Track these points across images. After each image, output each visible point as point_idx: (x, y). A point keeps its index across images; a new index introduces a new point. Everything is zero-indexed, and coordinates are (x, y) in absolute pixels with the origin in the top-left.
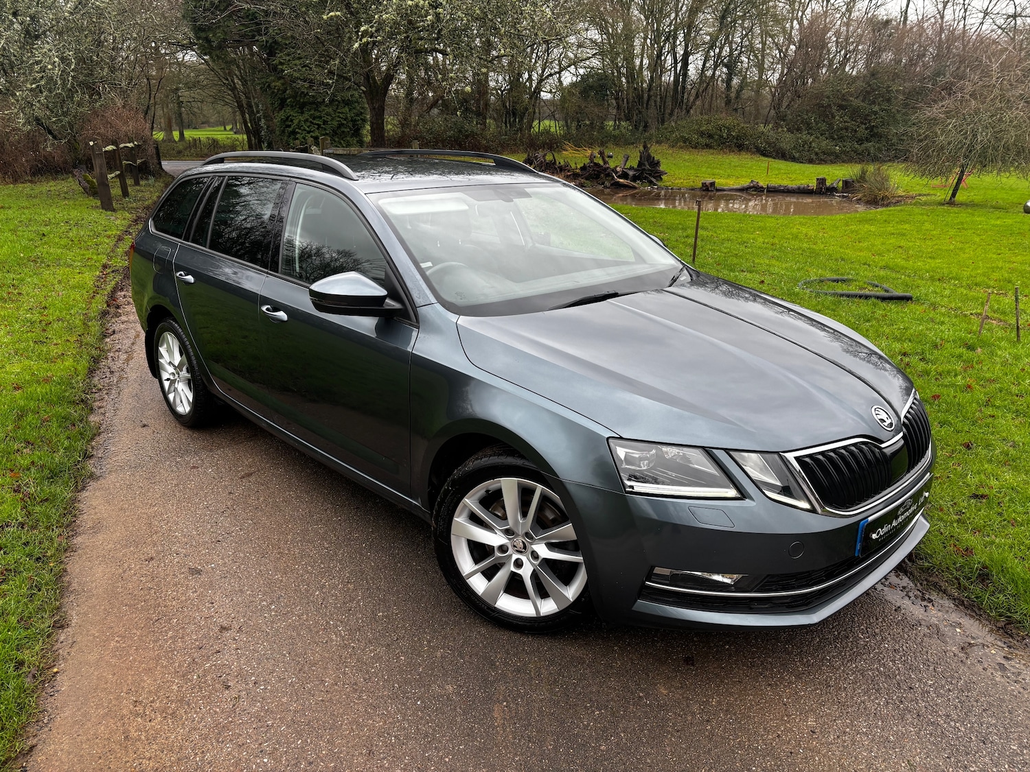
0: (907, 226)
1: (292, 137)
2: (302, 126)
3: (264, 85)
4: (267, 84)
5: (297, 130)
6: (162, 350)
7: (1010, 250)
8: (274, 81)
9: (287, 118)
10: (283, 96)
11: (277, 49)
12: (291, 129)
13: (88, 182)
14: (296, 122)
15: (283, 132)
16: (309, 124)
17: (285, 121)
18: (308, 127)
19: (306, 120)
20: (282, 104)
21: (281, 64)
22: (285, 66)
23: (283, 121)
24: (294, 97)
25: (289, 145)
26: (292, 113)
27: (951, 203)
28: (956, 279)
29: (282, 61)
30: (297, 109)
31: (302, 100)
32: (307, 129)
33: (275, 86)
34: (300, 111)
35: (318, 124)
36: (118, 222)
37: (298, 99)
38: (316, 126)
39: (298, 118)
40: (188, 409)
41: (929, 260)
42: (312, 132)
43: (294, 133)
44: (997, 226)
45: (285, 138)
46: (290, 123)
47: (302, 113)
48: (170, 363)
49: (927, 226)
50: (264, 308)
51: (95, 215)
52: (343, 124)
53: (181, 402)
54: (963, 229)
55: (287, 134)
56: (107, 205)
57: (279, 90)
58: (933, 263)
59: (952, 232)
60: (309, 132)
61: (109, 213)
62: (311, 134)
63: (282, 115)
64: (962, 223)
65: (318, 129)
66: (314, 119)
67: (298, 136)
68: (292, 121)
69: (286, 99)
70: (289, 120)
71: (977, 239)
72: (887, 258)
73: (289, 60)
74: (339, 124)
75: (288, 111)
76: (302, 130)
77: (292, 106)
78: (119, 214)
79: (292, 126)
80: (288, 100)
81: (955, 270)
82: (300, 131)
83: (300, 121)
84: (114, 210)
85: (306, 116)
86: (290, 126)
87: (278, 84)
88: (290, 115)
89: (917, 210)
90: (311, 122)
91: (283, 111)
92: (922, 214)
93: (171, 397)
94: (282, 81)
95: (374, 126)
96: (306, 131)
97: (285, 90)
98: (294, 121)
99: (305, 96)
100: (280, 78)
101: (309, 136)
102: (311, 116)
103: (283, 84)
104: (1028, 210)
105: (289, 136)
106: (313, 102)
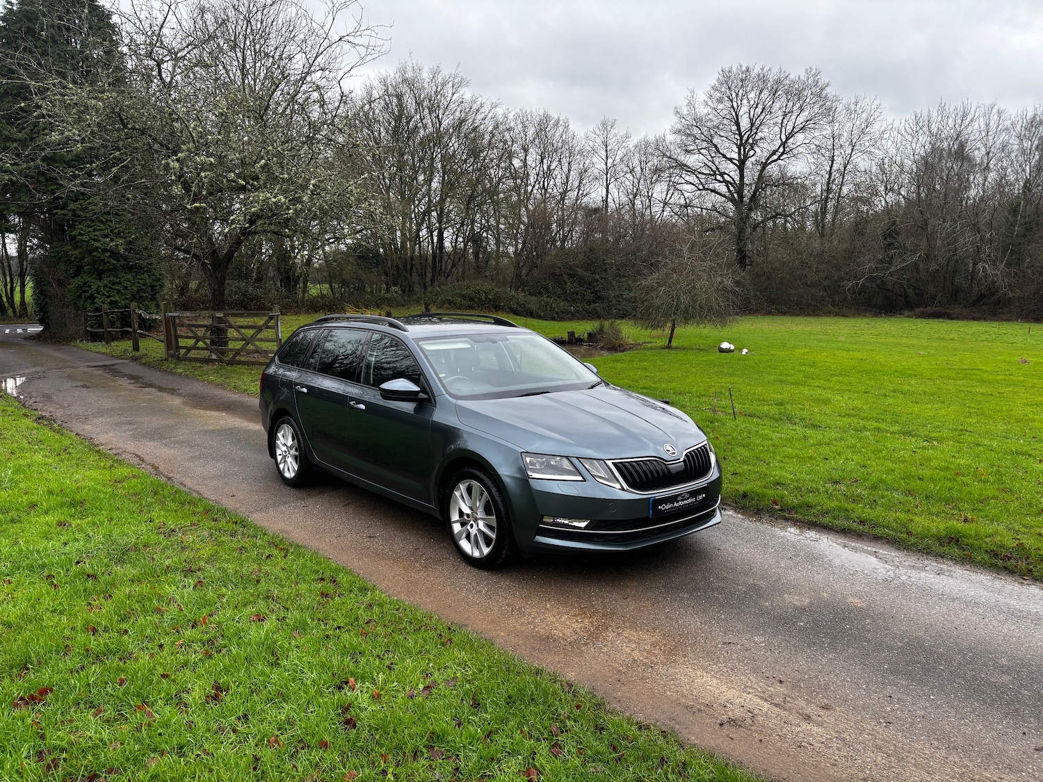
0: (645, 363)
2: (101, 291)
3: (59, 254)
4: (62, 253)
5: (95, 295)
6: (280, 435)
7: (716, 375)
8: (71, 250)
9: (84, 284)
10: (80, 264)
11: (76, 221)
12: (88, 294)
14: (94, 288)
15: (80, 297)
16: (108, 289)
17: (81, 287)
18: (108, 292)
19: (105, 286)
20: (78, 273)
21: (80, 234)
22: (84, 237)
23: (80, 287)
24: (93, 264)
25: (85, 309)
27: (669, 347)
28: (690, 393)
29: (82, 232)
30: (95, 276)
31: (101, 268)
32: (107, 294)
33: (72, 255)
34: (98, 278)
35: (117, 290)
37: (96, 266)
38: (116, 292)
39: (95, 284)
40: (293, 475)
42: (112, 296)
43: (92, 297)
44: (704, 361)
45: (81, 303)
46: (87, 289)
47: (100, 279)
48: (285, 445)
49: (659, 363)
50: (352, 403)
52: (141, 289)
53: (288, 469)
54: (683, 364)
59: (677, 366)
60: (108, 297)
63: (78, 281)
64: (681, 360)
65: (117, 293)
67: (96, 300)
68: (89, 287)
69: (82, 267)
70: (87, 285)
71: (694, 370)
73: (90, 232)
75: (86, 277)
76: (101, 295)
77: (90, 273)
79: (90, 291)
80: (86, 268)
82: (99, 296)
83: (98, 287)
85: (105, 282)
86: (87, 291)
87: (76, 252)
88: (88, 281)
89: (648, 353)
90: (110, 288)
91: (79, 277)
92: (653, 355)
93: (281, 466)
94: (80, 250)
95: (217, 293)
96: (105, 295)
97: (83, 258)
98: (92, 287)
99: (105, 263)
100: (76, 247)
101: (109, 300)
102: (110, 282)
103: (80, 253)
104: (722, 351)
105: (85, 301)
106: (113, 269)
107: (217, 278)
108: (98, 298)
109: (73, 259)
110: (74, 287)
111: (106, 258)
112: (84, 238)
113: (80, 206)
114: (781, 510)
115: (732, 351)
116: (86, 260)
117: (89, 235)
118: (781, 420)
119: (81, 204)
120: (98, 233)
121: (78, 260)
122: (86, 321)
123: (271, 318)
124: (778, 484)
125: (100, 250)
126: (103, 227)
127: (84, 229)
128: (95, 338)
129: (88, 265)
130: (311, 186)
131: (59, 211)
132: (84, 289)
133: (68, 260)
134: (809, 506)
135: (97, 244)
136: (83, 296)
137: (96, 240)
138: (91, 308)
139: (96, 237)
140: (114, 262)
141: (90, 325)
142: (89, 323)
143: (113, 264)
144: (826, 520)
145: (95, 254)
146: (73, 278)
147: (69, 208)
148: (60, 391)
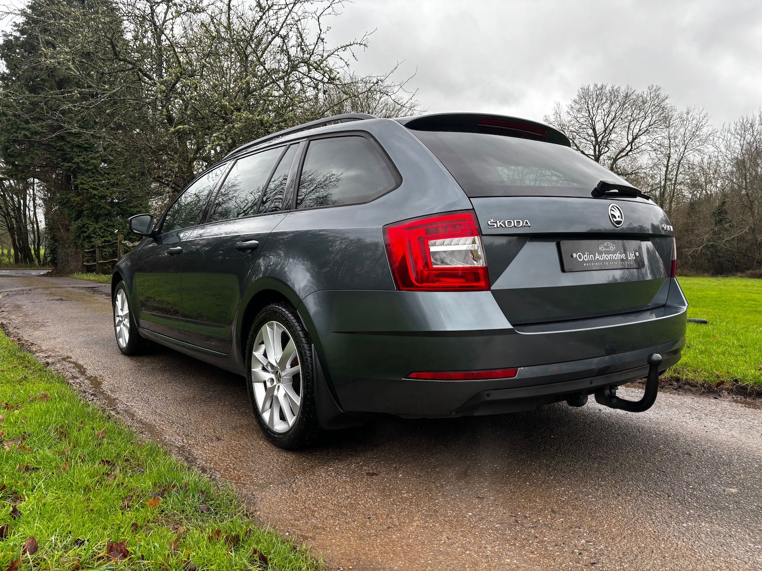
1: (87, 240)
2: (97, 232)
3: (63, 200)
4: (67, 199)
5: (92, 235)
8: (73, 197)
9: (84, 226)
10: (80, 209)
11: (79, 172)
12: (86, 234)
14: (91, 229)
15: (79, 237)
16: (103, 231)
17: (81, 228)
18: (102, 233)
19: (101, 228)
20: (79, 215)
21: (82, 184)
23: (79, 228)
24: (91, 209)
25: (83, 247)
26: (88, 222)
29: (83, 181)
30: (93, 219)
31: (97, 212)
32: (102, 234)
33: (75, 201)
34: (95, 221)
35: (110, 231)
37: (94, 211)
39: (93, 226)
42: (106, 237)
43: (89, 237)
45: (80, 242)
46: (86, 230)
47: (97, 222)
55: (82, 238)
60: (102, 237)
62: (105, 238)
63: (79, 223)
65: (110, 234)
66: (107, 227)
67: (93, 240)
68: (88, 228)
69: (82, 211)
70: (85, 227)
73: (90, 182)
74: (128, 232)
75: (85, 221)
76: (97, 235)
77: (88, 217)
79: (88, 232)
80: (85, 212)
83: (95, 228)
85: (101, 224)
86: (85, 232)
87: (78, 199)
88: (87, 223)
90: (105, 229)
91: (80, 220)
94: (81, 197)
96: (100, 235)
97: (82, 205)
98: (90, 228)
99: (101, 209)
100: (79, 195)
101: (103, 240)
102: (105, 224)
103: (81, 200)
105: (84, 240)
106: (106, 215)
108: (94, 237)
109: (75, 204)
110: (75, 228)
111: (102, 204)
112: (85, 186)
113: (83, 160)
116: (86, 205)
117: (89, 185)
119: (84, 158)
120: (96, 183)
121: (78, 206)
122: (84, 257)
125: (97, 197)
126: (101, 178)
127: (85, 179)
128: (89, 270)
129: (87, 210)
131: (65, 164)
132: (83, 230)
133: (71, 206)
135: (95, 192)
136: (82, 236)
137: (94, 189)
138: (88, 246)
139: (94, 186)
140: (109, 208)
141: (86, 260)
142: (86, 258)
143: (108, 210)
145: (93, 200)
146: (75, 221)
147: (74, 161)
148: (34, 302)
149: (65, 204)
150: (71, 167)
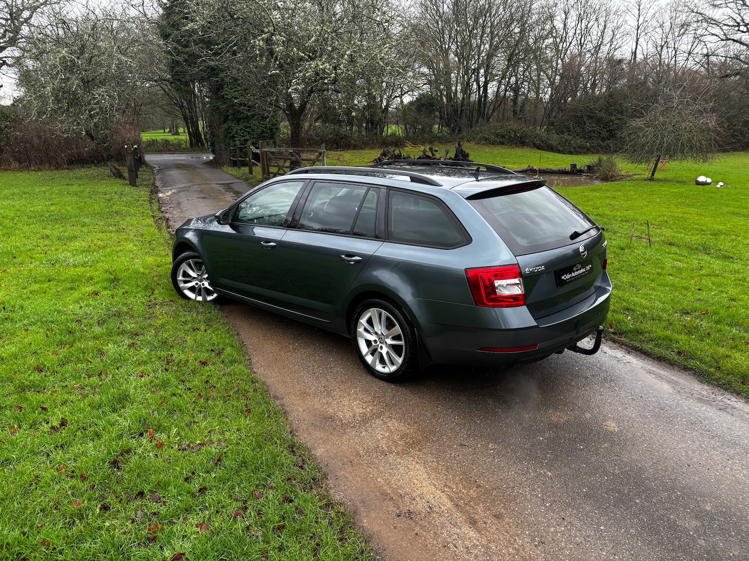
0: (619, 193)
1: (232, 139)
4: (216, 107)
5: (235, 135)
7: (676, 206)
8: (221, 105)
9: (229, 128)
10: (226, 114)
11: (224, 85)
12: (231, 135)
13: (116, 169)
14: (235, 130)
15: (226, 136)
16: (243, 131)
19: (241, 129)
20: (225, 121)
21: (226, 94)
23: (226, 130)
24: (234, 114)
27: (651, 179)
28: (635, 221)
29: (227, 92)
30: (235, 122)
31: (238, 117)
32: (242, 135)
35: (248, 132)
36: (143, 193)
37: (236, 116)
39: (236, 128)
41: (625, 212)
42: (245, 136)
43: (233, 137)
44: (674, 192)
45: (228, 141)
47: (238, 124)
49: (632, 193)
51: (127, 189)
52: (264, 131)
54: (653, 194)
56: (133, 183)
57: (224, 110)
58: (626, 213)
59: (645, 196)
60: (243, 137)
61: (135, 188)
63: (225, 126)
64: (653, 191)
65: (249, 134)
66: (246, 128)
68: (232, 130)
69: (228, 116)
71: (658, 200)
72: (600, 211)
73: (232, 92)
75: (230, 123)
76: (239, 136)
77: (232, 120)
78: (141, 188)
79: (232, 133)
80: (230, 117)
81: (637, 217)
82: (237, 136)
83: (237, 130)
84: (136, 186)
85: (241, 126)
86: (230, 133)
87: (224, 106)
88: (231, 126)
89: (628, 183)
92: (630, 186)
94: (226, 105)
95: (294, 134)
97: (227, 111)
99: (241, 114)
100: (225, 103)
101: (243, 139)
102: (244, 126)
103: (227, 107)
104: (698, 183)
105: (230, 139)
106: (246, 118)
107: (294, 124)
109: (222, 111)
110: (223, 130)
111: (241, 110)
112: (229, 97)
113: (225, 74)
114: (614, 333)
115: (709, 184)
116: (230, 111)
117: (231, 95)
118: (697, 249)
120: (236, 93)
121: (225, 112)
122: (230, 153)
123: (320, 154)
124: (628, 309)
125: (237, 105)
126: (240, 88)
127: (228, 90)
128: (235, 164)
129: (231, 115)
130: (346, 56)
131: (213, 78)
132: (229, 131)
133: (220, 112)
134: (639, 332)
135: (236, 101)
136: (228, 136)
137: (235, 98)
138: (233, 144)
139: (235, 96)
141: (232, 155)
143: (246, 114)
144: (648, 347)
145: (235, 107)
146: (223, 124)
147: (219, 76)
148: (188, 200)
149: (215, 111)
150: (217, 81)
